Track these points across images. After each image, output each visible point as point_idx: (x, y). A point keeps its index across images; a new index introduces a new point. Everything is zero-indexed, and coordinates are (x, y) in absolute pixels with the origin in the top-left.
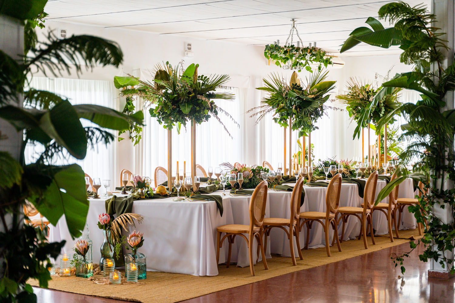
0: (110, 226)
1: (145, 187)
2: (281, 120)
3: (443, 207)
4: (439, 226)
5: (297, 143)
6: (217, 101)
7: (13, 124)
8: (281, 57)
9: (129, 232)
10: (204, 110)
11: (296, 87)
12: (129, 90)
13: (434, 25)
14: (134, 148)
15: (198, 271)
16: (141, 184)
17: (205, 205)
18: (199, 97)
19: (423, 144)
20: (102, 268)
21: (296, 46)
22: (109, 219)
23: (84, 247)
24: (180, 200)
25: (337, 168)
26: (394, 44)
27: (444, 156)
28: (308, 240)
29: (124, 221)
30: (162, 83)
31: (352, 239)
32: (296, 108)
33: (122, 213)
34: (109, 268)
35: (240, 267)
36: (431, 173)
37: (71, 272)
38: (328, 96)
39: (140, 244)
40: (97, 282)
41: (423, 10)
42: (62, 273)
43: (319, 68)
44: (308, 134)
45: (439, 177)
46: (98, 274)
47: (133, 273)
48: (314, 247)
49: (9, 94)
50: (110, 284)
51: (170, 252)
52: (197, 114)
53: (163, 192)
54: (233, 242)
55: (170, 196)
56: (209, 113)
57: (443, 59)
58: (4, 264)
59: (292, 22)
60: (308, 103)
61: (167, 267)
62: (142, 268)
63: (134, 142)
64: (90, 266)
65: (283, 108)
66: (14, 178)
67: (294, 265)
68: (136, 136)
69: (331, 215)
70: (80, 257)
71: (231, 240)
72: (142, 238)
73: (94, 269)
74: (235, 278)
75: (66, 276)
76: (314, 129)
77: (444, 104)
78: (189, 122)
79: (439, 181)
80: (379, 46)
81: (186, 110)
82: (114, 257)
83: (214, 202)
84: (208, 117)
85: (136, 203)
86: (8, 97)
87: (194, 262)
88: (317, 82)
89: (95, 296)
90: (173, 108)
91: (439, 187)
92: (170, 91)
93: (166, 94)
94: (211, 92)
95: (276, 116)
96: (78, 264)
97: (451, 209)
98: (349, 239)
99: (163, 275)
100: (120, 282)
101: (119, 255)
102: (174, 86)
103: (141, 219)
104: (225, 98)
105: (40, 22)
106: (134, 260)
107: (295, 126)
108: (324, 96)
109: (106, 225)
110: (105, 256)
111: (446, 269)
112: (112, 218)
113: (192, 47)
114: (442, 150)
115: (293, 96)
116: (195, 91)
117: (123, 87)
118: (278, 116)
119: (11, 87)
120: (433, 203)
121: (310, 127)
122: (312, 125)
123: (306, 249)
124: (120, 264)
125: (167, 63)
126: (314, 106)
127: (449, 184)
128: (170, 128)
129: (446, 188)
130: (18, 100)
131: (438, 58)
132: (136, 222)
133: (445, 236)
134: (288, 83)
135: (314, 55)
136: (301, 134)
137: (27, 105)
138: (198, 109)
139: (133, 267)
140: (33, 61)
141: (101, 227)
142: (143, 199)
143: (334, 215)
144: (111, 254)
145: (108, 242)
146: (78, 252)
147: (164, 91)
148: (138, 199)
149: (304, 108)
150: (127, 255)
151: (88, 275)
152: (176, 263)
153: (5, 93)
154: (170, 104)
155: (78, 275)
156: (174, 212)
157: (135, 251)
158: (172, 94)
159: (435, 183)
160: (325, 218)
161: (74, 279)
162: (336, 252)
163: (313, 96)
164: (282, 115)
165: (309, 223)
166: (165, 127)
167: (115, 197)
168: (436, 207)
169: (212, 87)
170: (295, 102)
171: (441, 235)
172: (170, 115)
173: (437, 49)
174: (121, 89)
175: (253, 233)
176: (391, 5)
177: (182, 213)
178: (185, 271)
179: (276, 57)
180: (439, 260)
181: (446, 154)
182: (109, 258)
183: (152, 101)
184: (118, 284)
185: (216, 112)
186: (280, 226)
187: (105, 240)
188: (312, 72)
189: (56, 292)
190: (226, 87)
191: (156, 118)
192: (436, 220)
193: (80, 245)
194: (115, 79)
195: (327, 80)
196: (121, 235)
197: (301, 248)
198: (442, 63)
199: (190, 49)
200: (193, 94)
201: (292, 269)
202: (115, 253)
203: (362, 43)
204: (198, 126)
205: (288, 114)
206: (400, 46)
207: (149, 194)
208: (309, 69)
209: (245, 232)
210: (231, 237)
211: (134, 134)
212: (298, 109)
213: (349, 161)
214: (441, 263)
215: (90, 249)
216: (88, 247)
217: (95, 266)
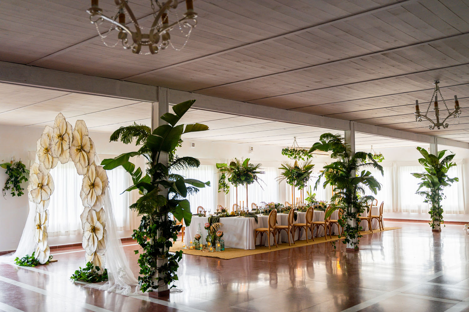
0: (210, 228)
1: (225, 212)
2: (290, 182)
3: (351, 220)
4: (350, 228)
5: (307, 194)
6: (257, 175)
7: (164, 186)
8: (289, 154)
9: (217, 230)
10: (251, 178)
11: (296, 167)
12: (223, 169)
13: (346, 142)
14: (226, 196)
15: (247, 247)
16: (224, 211)
17: (249, 219)
18: (249, 173)
19: (343, 193)
20: (206, 246)
21: (295, 149)
22: (209, 225)
23: (198, 237)
24: (239, 217)
25: (316, 204)
26: (330, 150)
27: (351, 198)
28: (300, 236)
29: (215, 226)
30: (233, 167)
31: (322, 237)
32: (296, 177)
33: (215, 223)
34: (209, 246)
35: (266, 246)
36: (346, 205)
37: (193, 247)
38: (311, 171)
39: (222, 236)
40: (203, 251)
41: (339, 136)
42: (190, 248)
43: (308, 159)
44: (302, 189)
45: (350, 207)
46: (205, 248)
47: (218, 248)
48: (302, 239)
49: (163, 176)
50: (209, 252)
51: (235, 239)
52: (248, 180)
53: (234, 214)
54: (263, 236)
55: (236, 216)
56: (254, 180)
57: (350, 156)
58: (162, 232)
59: (294, 138)
60: (302, 175)
61: (234, 246)
62: (222, 246)
63: (226, 193)
64: (201, 245)
65: (291, 177)
66: (164, 204)
67: (290, 246)
68: (227, 190)
69: (308, 224)
70: (197, 241)
71: (262, 234)
72: (223, 233)
73: (203, 247)
74: (262, 250)
75: (191, 249)
76: (305, 187)
77: (351, 176)
78: (245, 184)
79: (350, 208)
80: (324, 151)
81: (243, 179)
82: (211, 241)
83: (254, 218)
84: (253, 182)
85: (221, 218)
86: (163, 177)
87: (245, 244)
88: (307, 165)
89: (202, 256)
90: (237, 178)
91: (350, 211)
92: (237, 170)
93: (235, 172)
94: (255, 171)
95: (287, 181)
96: (196, 244)
97: (355, 221)
98: (320, 236)
99: (232, 249)
100: (213, 251)
101: (213, 240)
102: (238, 168)
103: (222, 225)
104: (261, 173)
105: (180, 144)
106: (219, 242)
107: (296, 185)
108: (309, 171)
109: (208, 228)
110: (207, 241)
111: (353, 247)
112: (211, 225)
113: (253, 149)
114: (350, 195)
115: (294, 172)
116: (247, 170)
117: (220, 168)
118: (288, 180)
119: (164, 174)
120: (347, 218)
121: (303, 186)
122: (304, 185)
123: (299, 240)
124: (214, 244)
125: (236, 158)
126: (305, 176)
127: (354, 210)
128: (236, 186)
129: (352, 212)
130: (166, 178)
131: (347, 156)
132: (220, 227)
133: (352, 232)
134: (293, 165)
135: (303, 153)
136: (299, 189)
137: (170, 180)
138: (248, 178)
139: (219, 245)
140: (172, 165)
141: (206, 228)
142: (224, 217)
143: (310, 225)
144: (210, 240)
145: (209, 235)
146: (196, 239)
147: (234, 171)
148: (222, 217)
149: (300, 177)
150: (216, 241)
151: (200, 249)
152: (237, 244)
153: (162, 176)
154: (236, 176)
155: (196, 249)
156: (236, 222)
157: (220, 238)
158: (237, 172)
159: (348, 210)
160: (305, 226)
161: (194, 250)
162: (312, 241)
163: (304, 171)
164: (290, 180)
165: (300, 228)
166: (235, 186)
167: (212, 216)
168: (348, 220)
169: (255, 169)
170: (295, 174)
171: (350, 232)
172: (236, 181)
173: (347, 152)
174: (220, 169)
175: (270, 231)
176: (324, 134)
177: (240, 222)
178: (241, 247)
179: (286, 154)
180: (350, 243)
181: (352, 197)
182: (209, 242)
183: (229, 175)
184: (212, 252)
185: (256, 179)
186: (284, 229)
187: (208, 234)
188: (304, 160)
189: (186, 255)
190: (261, 169)
191: (231, 182)
192: (349, 226)
193: (197, 236)
194: (216, 164)
195: (311, 164)
196: (214, 232)
197: (295, 240)
198: (349, 158)
199: (252, 150)
200: (246, 172)
201: (288, 247)
202: (212, 240)
203: (317, 150)
204: (249, 185)
205: (293, 180)
206: (332, 151)
207: (227, 215)
208: (303, 159)
209: (267, 231)
210: (262, 233)
211: (226, 189)
212: (297, 178)
213: (324, 201)
214: (351, 244)
215: (201, 238)
216: (200, 237)
217: (203, 246)
